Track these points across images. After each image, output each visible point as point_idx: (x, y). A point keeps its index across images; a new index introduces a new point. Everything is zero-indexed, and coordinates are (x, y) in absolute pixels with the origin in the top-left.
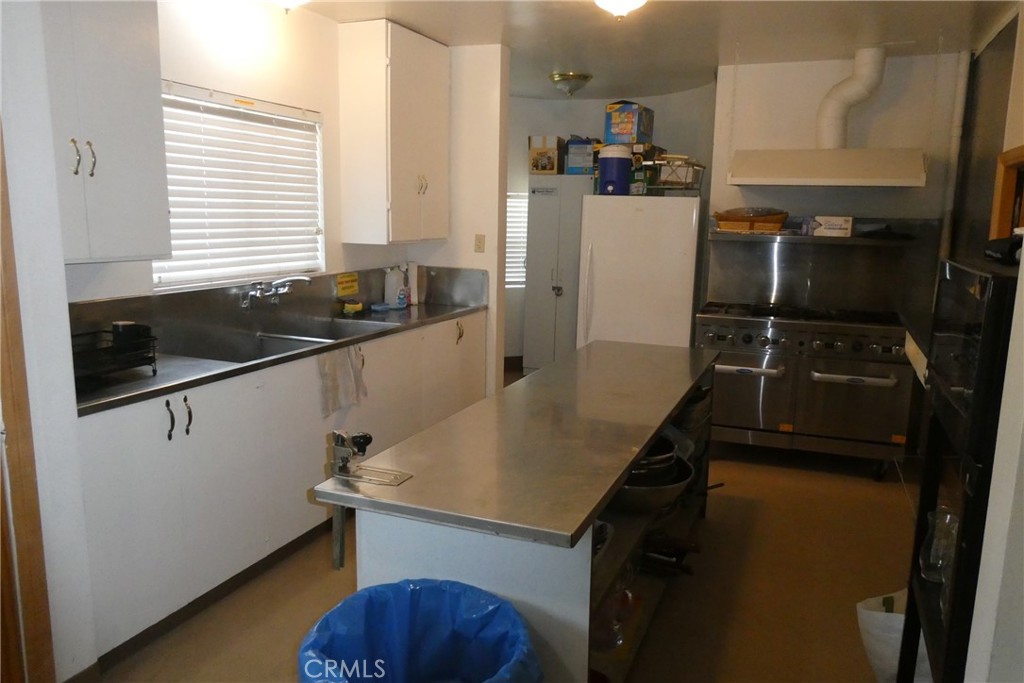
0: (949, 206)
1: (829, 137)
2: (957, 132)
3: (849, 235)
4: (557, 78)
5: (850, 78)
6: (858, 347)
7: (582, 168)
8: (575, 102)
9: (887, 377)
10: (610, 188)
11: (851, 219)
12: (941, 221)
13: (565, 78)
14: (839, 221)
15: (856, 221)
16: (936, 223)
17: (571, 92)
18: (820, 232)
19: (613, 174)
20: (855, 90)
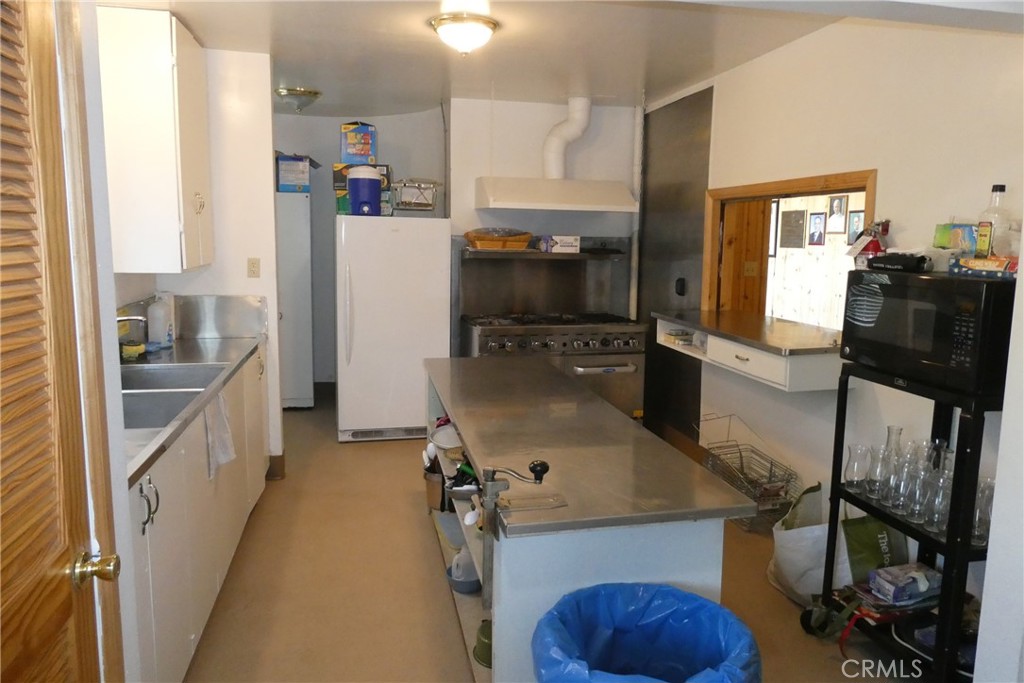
0: (636, 227)
1: (554, 170)
2: (638, 169)
3: (578, 252)
4: (284, 92)
5: (566, 120)
6: (605, 342)
7: (295, 186)
8: (304, 119)
9: (626, 365)
10: (366, 209)
11: (579, 238)
12: (630, 239)
13: (292, 92)
14: (570, 239)
15: (583, 239)
16: (627, 241)
17: (300, 107)
18: (556, 249)
19: (364, 194)
20: (573, 129)
